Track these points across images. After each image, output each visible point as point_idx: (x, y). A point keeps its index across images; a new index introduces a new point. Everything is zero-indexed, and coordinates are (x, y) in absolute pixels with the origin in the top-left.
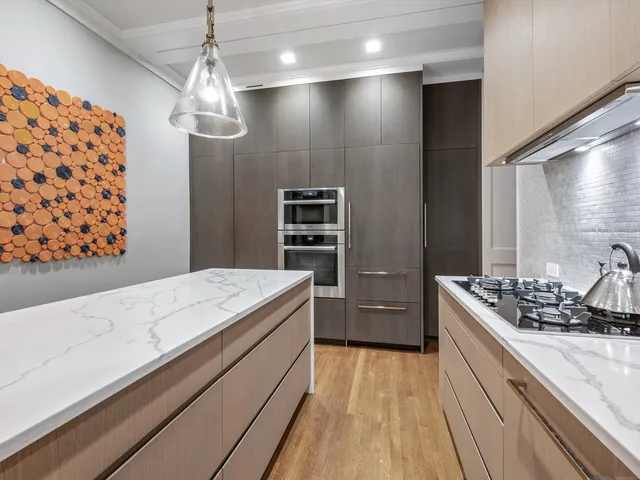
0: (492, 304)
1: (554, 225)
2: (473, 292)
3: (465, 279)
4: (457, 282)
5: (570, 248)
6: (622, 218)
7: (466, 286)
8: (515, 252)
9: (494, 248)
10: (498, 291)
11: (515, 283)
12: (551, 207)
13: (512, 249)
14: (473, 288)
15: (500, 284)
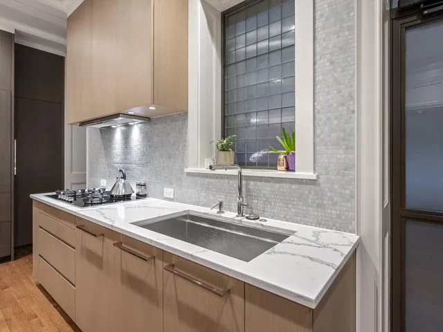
0: (71, 202)
1: (103, 160)
2: (60, 199)
3: (55, 193)
4: (49, 196)
5: (110, 172)
6: (126, 159)
7: (55, 197)
8: (85, 174)
9: (73, 173)
10: (74, 195)
11: (83, 191)
12: (103, 151)
13: (83, 173)
14: (59, 197)
15: (75, 192)
